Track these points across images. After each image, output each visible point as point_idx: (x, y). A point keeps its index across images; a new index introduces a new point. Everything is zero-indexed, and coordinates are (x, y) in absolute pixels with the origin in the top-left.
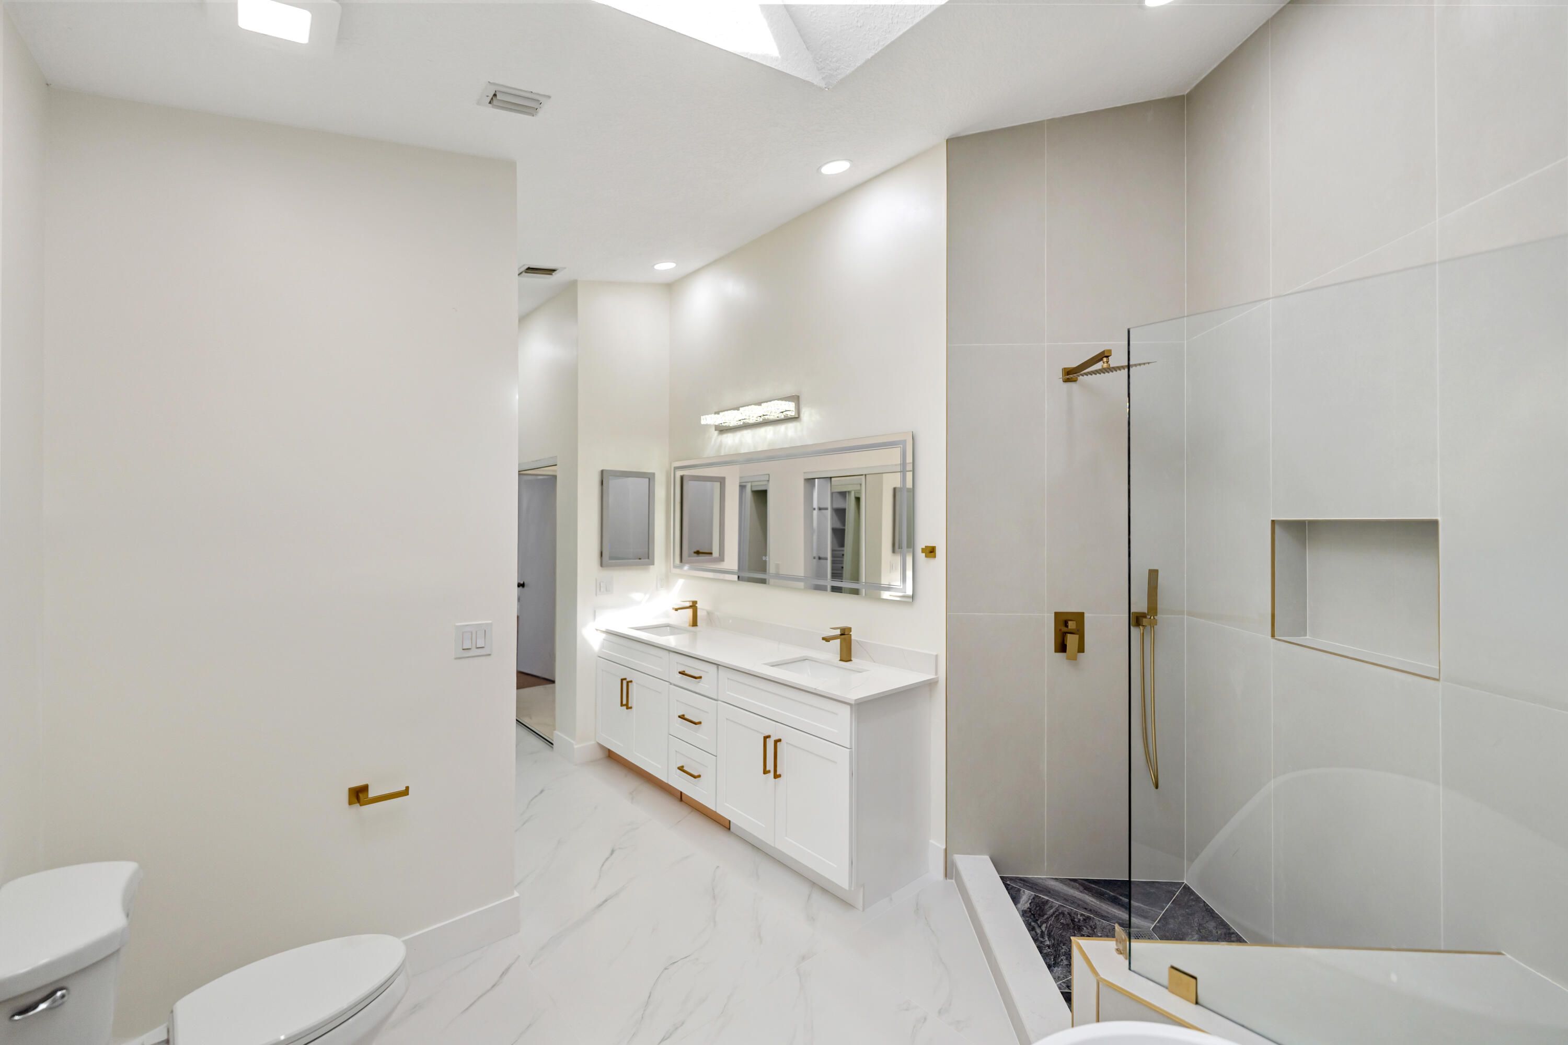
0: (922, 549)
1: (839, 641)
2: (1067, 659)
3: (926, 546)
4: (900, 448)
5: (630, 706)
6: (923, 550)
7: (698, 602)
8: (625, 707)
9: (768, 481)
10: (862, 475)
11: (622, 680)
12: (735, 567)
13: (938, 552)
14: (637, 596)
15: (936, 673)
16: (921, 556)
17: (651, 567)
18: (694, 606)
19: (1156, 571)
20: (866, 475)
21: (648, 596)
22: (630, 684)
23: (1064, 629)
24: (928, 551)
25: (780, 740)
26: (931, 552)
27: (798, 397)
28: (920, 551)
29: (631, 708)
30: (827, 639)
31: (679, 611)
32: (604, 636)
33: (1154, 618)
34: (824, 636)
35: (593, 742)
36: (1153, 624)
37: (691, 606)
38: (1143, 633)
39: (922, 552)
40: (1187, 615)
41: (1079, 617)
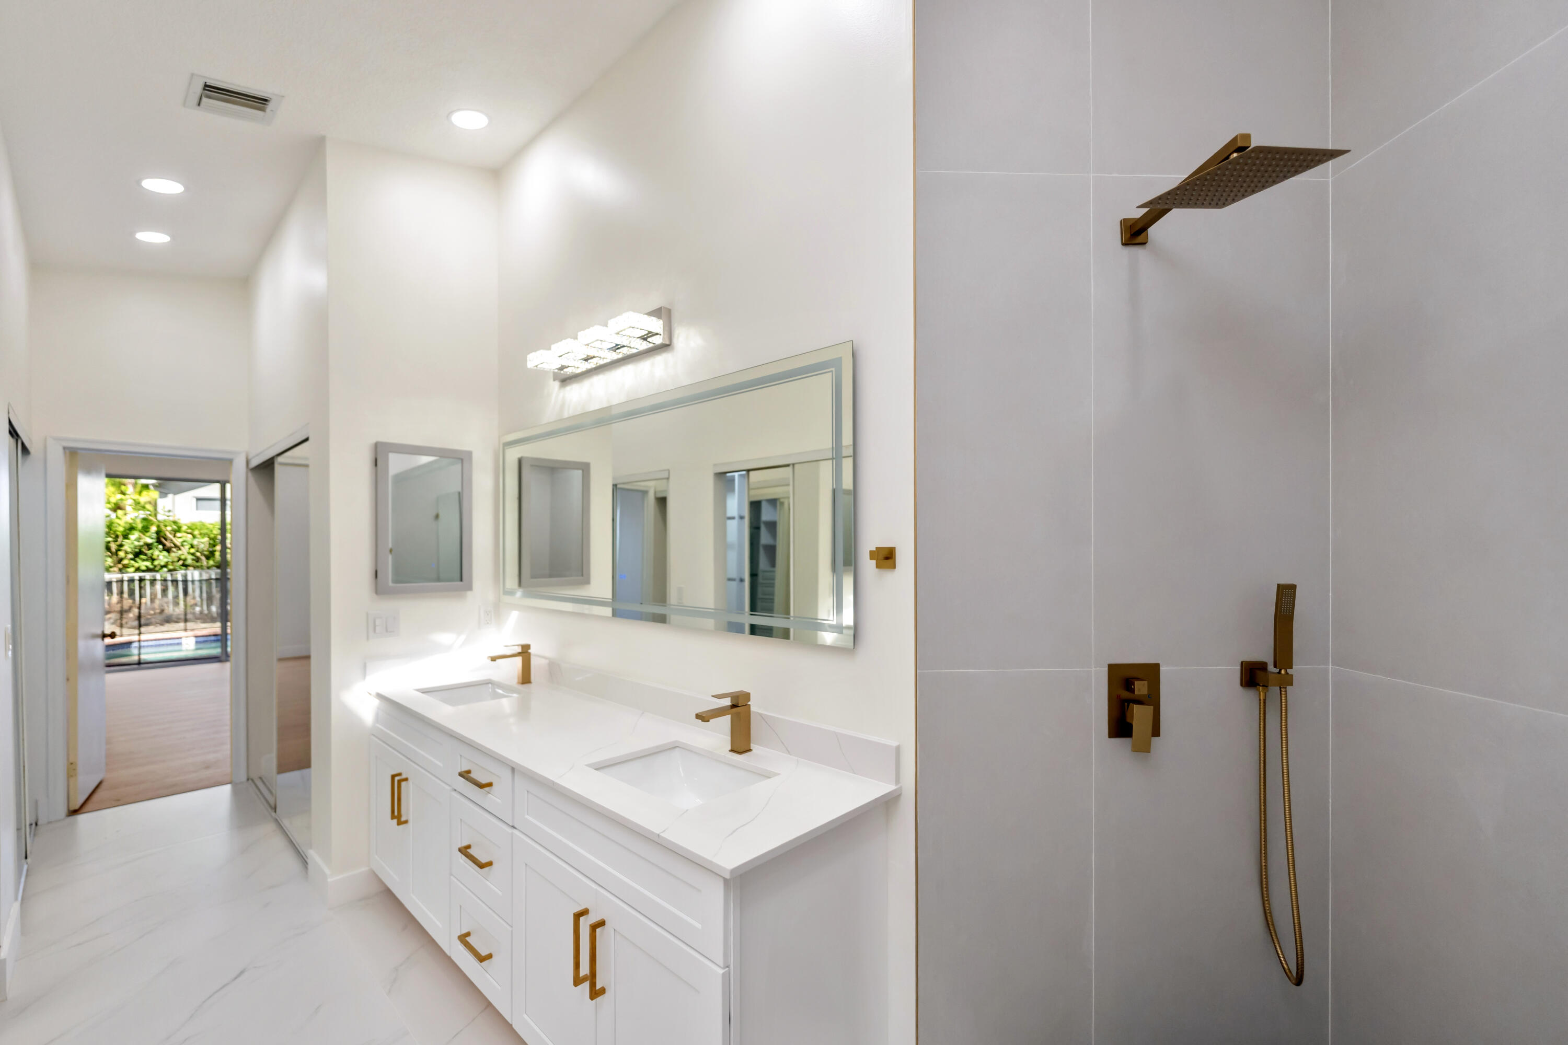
0: (871, 552)
1: (728, 717)
2: (1132, 751)
3: (876, 548)
4: (831, 373)
5: (403, 819)
6: (873, 555)
7: (532, 647)
8: (395, 821)
9: (668, 479)
10: (788, 465)
11: (393, 777)
12: (607, 594)
13: (900, 557)
14: (444, 638)
15: (897, 780)
16: (868, 566)
17: (469, 593)
18: (525, 652)
19: (1293, 588)
20: (793, 465)
21: (463, 637)
22: (403, 784)
23: (1125, 694)
24: (881, 556)
25: (602, 923)
26: (886, 557)
27: (669, 312)
28: (867, 555)
29: (406, 822)
30: (703, 717)
31: (498, 661)
32: (376, 702)
33: (1287, 673)
34: (699, 711)
35: (364, 869)
36: (1287, 681)
37: (520, 653)
38: (1265, 701)
39: (871, 559)
40: (1333, 664)
41: (1151, 672)
